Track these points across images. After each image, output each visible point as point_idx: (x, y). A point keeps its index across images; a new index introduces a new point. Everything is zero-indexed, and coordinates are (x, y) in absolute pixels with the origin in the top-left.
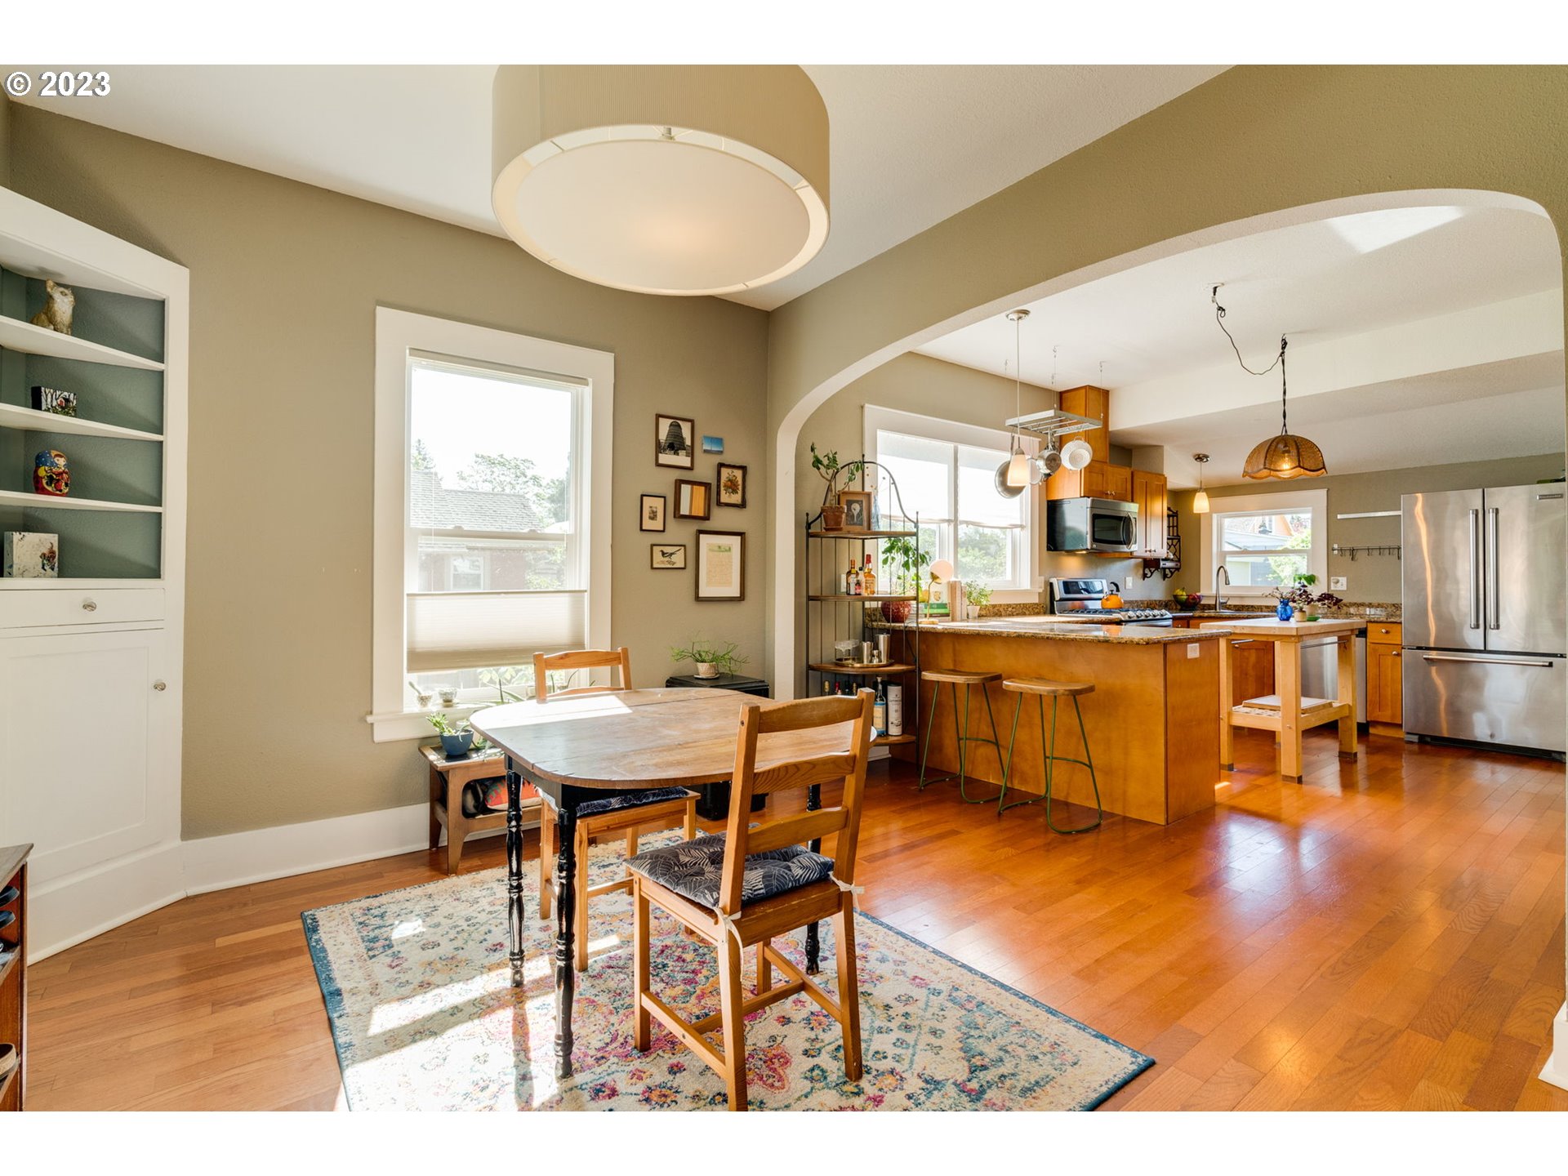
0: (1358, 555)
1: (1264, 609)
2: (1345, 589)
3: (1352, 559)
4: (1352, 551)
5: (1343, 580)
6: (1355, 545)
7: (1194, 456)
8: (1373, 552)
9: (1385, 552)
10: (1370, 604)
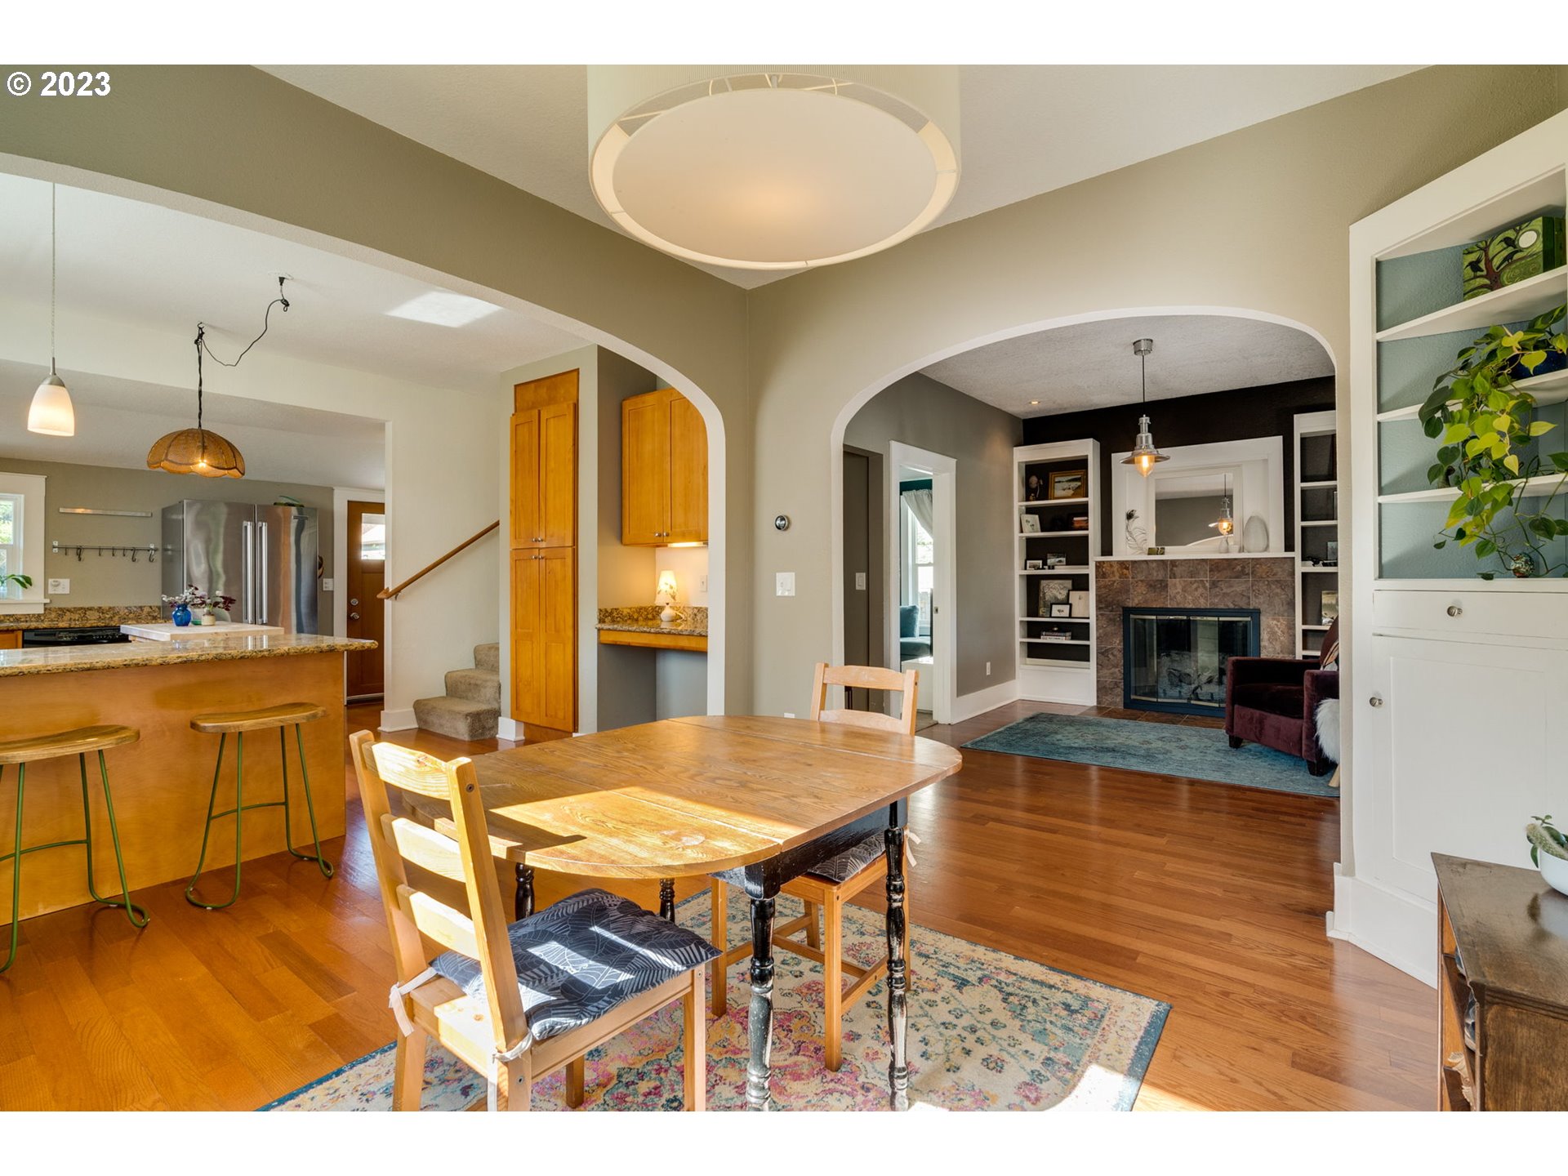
0: (85, 554)
2: (68, 592)
3: (80, 560)
4: (79, 549)
5: (66, 582)
6: (84, 545)
8: (104, 552)
9: (119, 553)
10: (100, 608)
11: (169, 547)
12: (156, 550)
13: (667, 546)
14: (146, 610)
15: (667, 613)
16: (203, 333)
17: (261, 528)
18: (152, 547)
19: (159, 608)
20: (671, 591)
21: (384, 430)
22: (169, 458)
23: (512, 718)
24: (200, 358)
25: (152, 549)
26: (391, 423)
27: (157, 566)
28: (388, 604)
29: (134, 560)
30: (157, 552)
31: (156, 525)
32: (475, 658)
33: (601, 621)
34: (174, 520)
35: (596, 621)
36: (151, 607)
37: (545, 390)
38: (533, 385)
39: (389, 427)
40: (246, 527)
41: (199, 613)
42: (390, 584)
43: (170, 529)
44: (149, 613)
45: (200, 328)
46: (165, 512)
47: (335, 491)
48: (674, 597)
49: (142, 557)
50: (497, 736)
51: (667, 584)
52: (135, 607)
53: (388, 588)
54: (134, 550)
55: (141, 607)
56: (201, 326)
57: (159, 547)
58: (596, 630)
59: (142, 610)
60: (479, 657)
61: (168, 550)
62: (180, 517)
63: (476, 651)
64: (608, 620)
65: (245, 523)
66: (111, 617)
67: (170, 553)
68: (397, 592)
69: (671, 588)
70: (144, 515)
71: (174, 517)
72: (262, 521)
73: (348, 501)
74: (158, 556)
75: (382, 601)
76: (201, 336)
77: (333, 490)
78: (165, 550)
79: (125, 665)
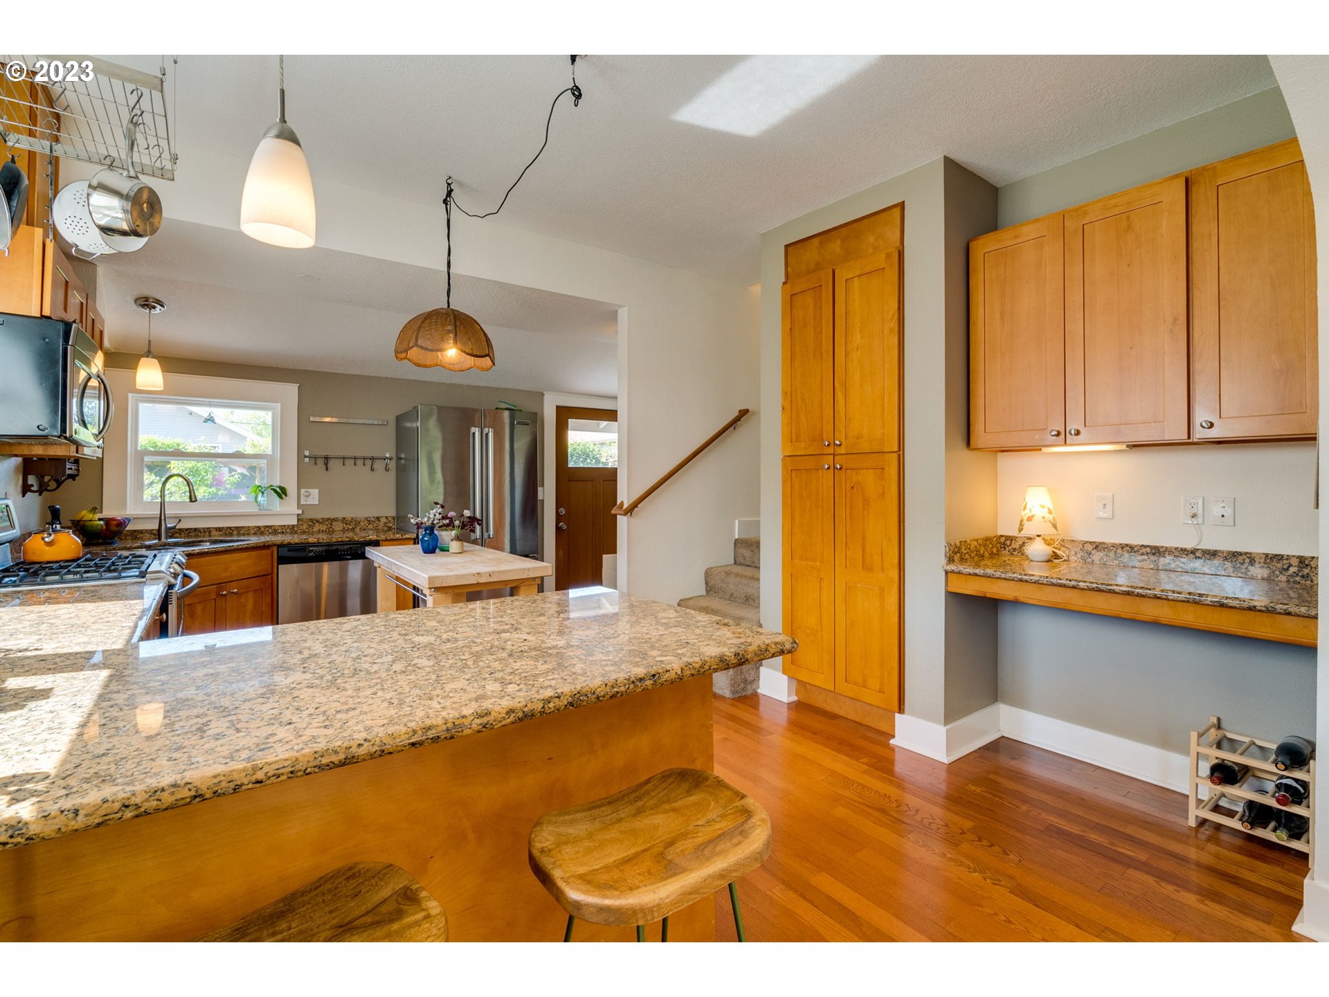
0: (331, 464)
1: (214, 532)
2: (317, 503)
3: (327, 470)
4: (327, 459)
5: (315, 492)
6: (330, 454)
7: (136, 301)
8: (347, 462)
9: (360, 462)
10: (344, 518)
11: (403, 456)
12: (391, 459)
13: (1040, 450)
14: (383, 520)
15: (1037, 549)
16: (452, 190)
17: (487, 434)
18: (388, 456)
19: (394, 518)
20: (1050, 517)
21: (617, 317)
22: (420, 342)
23: (784, 672)
24: (449, 221)
25: (388, 458)
26: (626, 308)
27: (392, 474)
28: (622, 521)
29: (372, 470)
30: (392, 461)
31: (391, 431)
32: (707, 583)
33: (951, 560)
34: (408, 428)
35: (943, 560)
36: (387, 517)
37: (839, 242)
38: (816, 241)
39: (623, 314)
40: (474, 433)
41: (446, 536)
42: (624, 496)
43: (404, 439)
44: (385, 523)
45: (449, 184)
46: (400, 419)
47: (546, 396)
48: (1055, 526)
49: (379, 465)
50: (759, 691)
51: (1043, 507)
52: (374, 517)
53: (622, 503)
54: (372, 459)
55: (378, 518)
56: (449, 181)
57: (394, 456)
58: (944, 573)
59: (379, 521)
60: (712, 583)
61: (401, 459)
62: (414, 425)
63: (708, 574)
64: (957, 557)
65: (473, 429)
66: (353, 528)
67: (403, 461)
68: (634, 506)
69: (1050, 512)
70: (380, 423)
71: (409, 425)
72: (489, 427)
73: (557, 406)
74: (392, 465)
75: (615, 516)
76: (449, 193)
77: (543, 394)
78: (399, 459)
79: (413, 744)
